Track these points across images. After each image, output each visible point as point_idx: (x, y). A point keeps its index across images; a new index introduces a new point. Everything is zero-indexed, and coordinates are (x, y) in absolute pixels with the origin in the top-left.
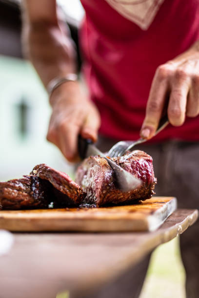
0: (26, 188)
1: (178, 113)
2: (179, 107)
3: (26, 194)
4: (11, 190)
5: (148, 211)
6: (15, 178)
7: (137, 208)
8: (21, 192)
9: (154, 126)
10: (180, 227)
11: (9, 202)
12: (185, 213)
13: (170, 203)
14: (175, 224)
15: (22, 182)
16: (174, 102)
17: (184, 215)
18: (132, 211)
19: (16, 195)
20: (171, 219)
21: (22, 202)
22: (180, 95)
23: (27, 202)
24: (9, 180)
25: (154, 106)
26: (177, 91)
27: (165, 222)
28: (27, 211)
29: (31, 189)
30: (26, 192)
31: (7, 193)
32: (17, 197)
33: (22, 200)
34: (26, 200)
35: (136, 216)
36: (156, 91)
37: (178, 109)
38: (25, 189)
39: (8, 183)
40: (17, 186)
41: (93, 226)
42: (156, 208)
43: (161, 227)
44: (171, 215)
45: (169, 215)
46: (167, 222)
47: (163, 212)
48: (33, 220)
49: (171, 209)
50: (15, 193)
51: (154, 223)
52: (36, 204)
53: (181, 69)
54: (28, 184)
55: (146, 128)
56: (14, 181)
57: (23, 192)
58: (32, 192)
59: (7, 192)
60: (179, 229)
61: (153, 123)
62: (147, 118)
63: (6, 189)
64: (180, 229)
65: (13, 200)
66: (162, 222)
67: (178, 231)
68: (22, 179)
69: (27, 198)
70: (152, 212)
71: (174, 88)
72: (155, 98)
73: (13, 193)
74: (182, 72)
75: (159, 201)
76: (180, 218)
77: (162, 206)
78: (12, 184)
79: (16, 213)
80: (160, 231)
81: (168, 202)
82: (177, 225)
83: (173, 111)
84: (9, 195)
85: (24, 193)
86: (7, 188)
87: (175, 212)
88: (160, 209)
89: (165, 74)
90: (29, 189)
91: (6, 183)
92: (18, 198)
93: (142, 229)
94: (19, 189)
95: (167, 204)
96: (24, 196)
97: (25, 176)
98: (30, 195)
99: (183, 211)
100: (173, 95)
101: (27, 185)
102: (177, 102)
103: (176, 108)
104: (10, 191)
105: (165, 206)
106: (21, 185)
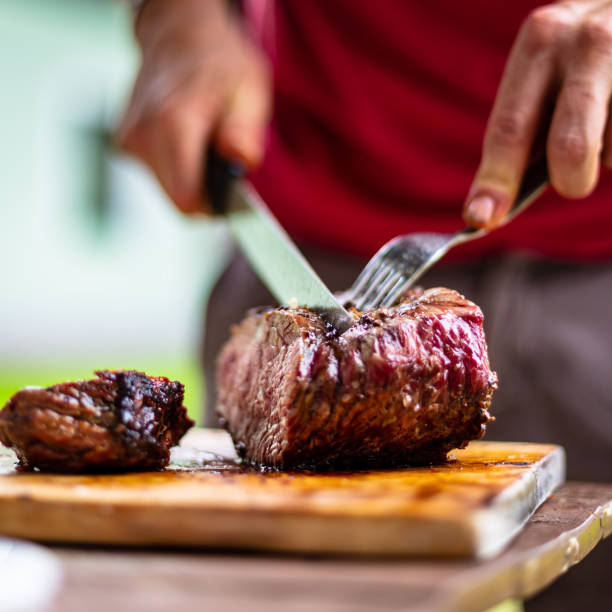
0: (103, 412)
1: (579, 151)
2: (583, 133)
3: (101, 430)
4: (55, 416)
5: (476, 494)
6: (68, 381)
7: (443, 482)
8: (86, 424)
9: (508, 189)
10: (574, 542)
11: (49, 453)
12: (591, 496)
13: (544, 465)
14: (556, 534)
15: (90, 393)
16: (569, 114)
17: (587, 502)
18: (426, 494)
19: (72, 431)
20: (549, 514)
21: (89, 455)
22: (588, 96)
23: (104, 454)
24: (50, 384)
25: (508, 127)
26: (578, 83)
27: (528, 525)
28: (103, 479)
29: (119, 418)
30: (101, 425)
31: (44, 427)
32: (75, 437)
33: (90, 449)
34: (101, 448)
35: (440, 508)
36: (516, 85)
37: (578, 138)
38: (99, 414)
39: (50, 394)
40: (73, 402)
41: (306, 536)
42: (503, 481)
43: (514, 544)
44: (548, 501)
45: (541, 502)
46: (535, 527)
47: (521, 497)
48: (122, 511)
49: (546, 483)
50: (68, 427)
51: (493, 531)
52: (133, 460)
53: (596, 20)
54: (109, 397)
55: (483, 193)
56: (66, 389)
57: (92, 424)
58: (121, 427)
59: (42, 421)
60: (569, 550)
61: (504, 181)
62: (486, 164)
63: (39, 413)
64: (574, 550)
65: (63, 445)
66: (519, 528)
67: (568, 557)
68: (92, 383)
69: (105, 442)
70: (488, 500)
71: (571, 75)
72: (512, 106)
73: (63, 427)
74: (598, 29)
75: (512, 458)
76: (574, 513)
77: (518, 476)
78: (61, 397)
79: (70, 485)
80: (512, 559)
81: (537, 464)
82: (563, 535)
83: (562, 143)
84: (52, 433)
85: (97, 429)
86: (43, 409)
87: (558, 490)
88: (513, 490)
89: (548, 33)
90: (111, 414)
91: (42, 393)
92: (76, 442)
93: (457, 552)
94: (82, 415)
95: (534, 467)
96: (97, 436)
97: (98, 374)
98: (112, 432)
99: (584, 489)
100: (569, 96)
101: (107, 403)
102: (579, 117)
103: (572, 135)
104: (52, 419)
105: (528, 475)
106: (88, 402)
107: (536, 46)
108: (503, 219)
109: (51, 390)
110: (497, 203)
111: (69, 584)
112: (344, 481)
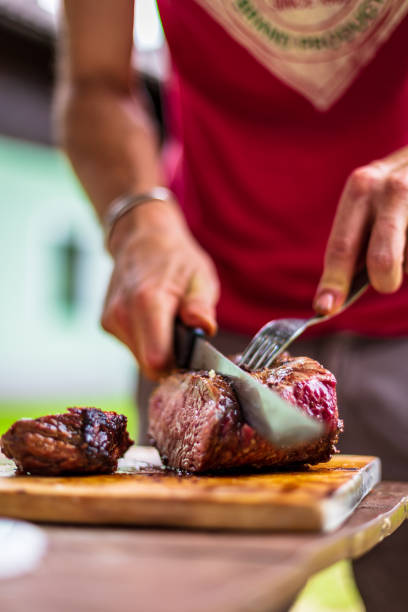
0: (73, 435)
1: (387, 263)
3: (72, 447)
4: (41, 437)
5: (323, 489)
6: (50, 414)
7: (300, 481)
8: (62, 443)
9: (342, 288)
10: (387, 520)
11: (37, 462)
12: (399, 490)
13: (367, 470)
14: (376, 516)
15: (64, 422)
16: (380, 239)
17: (396, 494)
18: (289, 489)
19: (53, 448)
20: (370, 503)
21: (63, 464)
22: (392, 227)
23: (74, 463)
24: (38, 416)
25: (340, 247)
26: (385, 219)
27: (357, 509)
28: (74, 479)
29: (84, 438)
30: (72, 443)
31: (34, 445)
32: (54, 452)
33: (64, 460)
34: (71, 459)
35: (298, 498)
36: (344, 219)
37: (387, 255)
38: (70, 436)
39: (37, 423)
40: (53, 428)
41: (208, 517)
42: (340, 480)
43: (347, 522)
44: (370, 494)
45: (365, 494)
46: (361, 511)
47: (352, 491)
48: (86, 501)
49: (369, 482)
50: (50, 445)
51: (334, 514)
52: (93, 467)
53: (397, 176)
54: (77, 425)
55: (326, 291)
56: (48, 420)
57: (65, 443)
58: (85, 445)
59: (33, 441)
60: (384, 526)
61: (340, 283)
62: (327, 273)
63: (31, 436)
64: (387, 527)
65: (46, 457)
66: (350, 512)
67: (383, 531)
68: (65, 415)
69: (75, 455)
70: (330, 493)
71: (381, 212)
72: (342, 233)
73: (46, 445)
74: (398, 183)
75: (345, 465)
76: (387, 501)
77: (350, 477)
78: (45, 425)
79: (51, 484)
80: (346, 532)
81: (362, 469)
82: (380, 516)
83: (376, 258)
84: (39, 449)
85: (69, 446)
86: (33, 433)
87: (376, 486)
88: (346, 486)
89: (365, 185)
90: (79, 436)
91: (33, 422)
92: (56, 455)
93: (310, 528)
94: (59, 437)
95: (360, 471)
96: (69, 451)
97: (70, 409)
98: (79, 449)
99: (394, 486)
100: (380, 227)
101: (76, 429)
102: (386, 240)
103: (383, 253)
104: (39, 440)
105: (356, 476)
106: (63, 428)
107: (357, 194)
108: (339, 309)
109: (39, 420)
110: (336, 296)
111: (51, 549)
112: (234, 481)
